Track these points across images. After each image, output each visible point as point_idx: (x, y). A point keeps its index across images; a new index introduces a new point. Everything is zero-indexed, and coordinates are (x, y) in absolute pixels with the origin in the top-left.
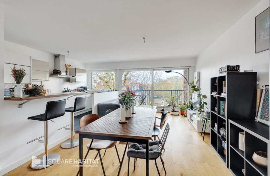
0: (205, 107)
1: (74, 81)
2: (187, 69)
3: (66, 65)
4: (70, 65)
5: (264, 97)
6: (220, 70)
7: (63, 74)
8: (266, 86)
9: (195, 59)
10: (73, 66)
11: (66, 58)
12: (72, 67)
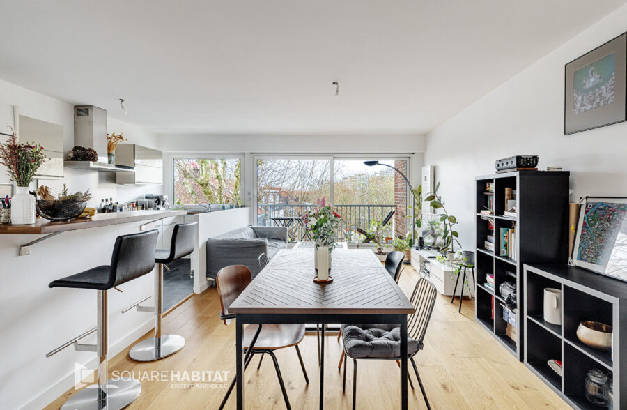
0: (454, 242)
1: (131, 180)
2: (408, 159)
3: (110, 136)
4: (121, 137)
5: (584, 219)
6: (498, 165)
7: (103, 159)
8: (587, 197)
9: (424, 138)
10: (128, 141)
11: (109, 119)
12: (125, 142)
